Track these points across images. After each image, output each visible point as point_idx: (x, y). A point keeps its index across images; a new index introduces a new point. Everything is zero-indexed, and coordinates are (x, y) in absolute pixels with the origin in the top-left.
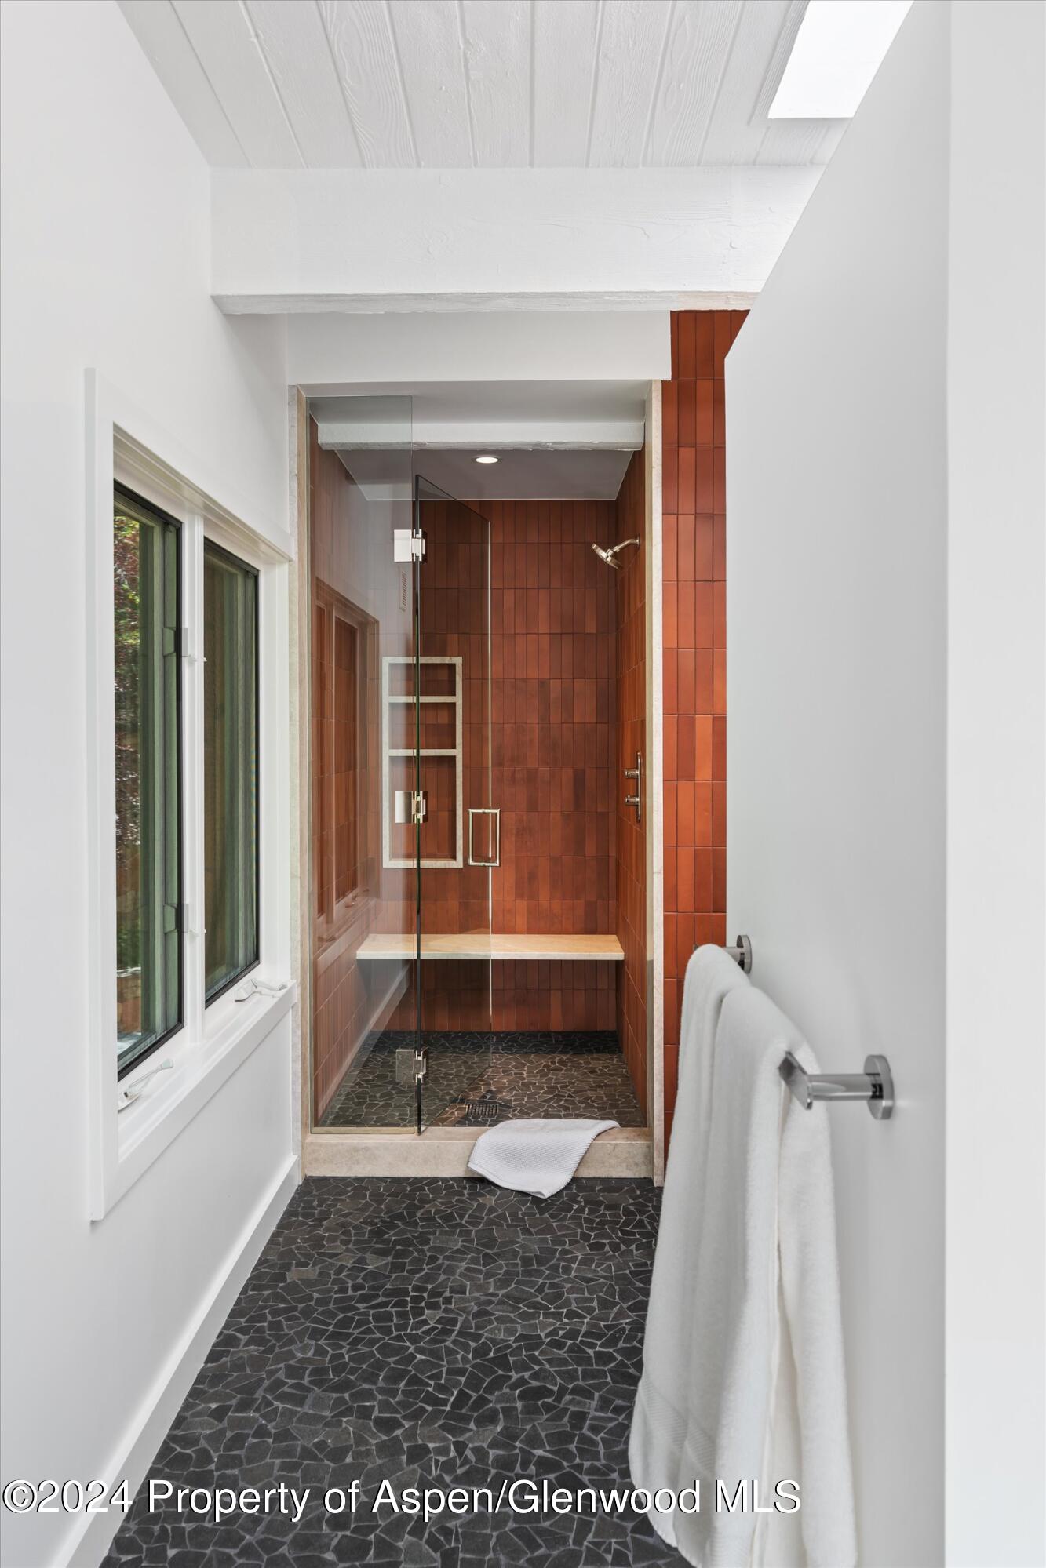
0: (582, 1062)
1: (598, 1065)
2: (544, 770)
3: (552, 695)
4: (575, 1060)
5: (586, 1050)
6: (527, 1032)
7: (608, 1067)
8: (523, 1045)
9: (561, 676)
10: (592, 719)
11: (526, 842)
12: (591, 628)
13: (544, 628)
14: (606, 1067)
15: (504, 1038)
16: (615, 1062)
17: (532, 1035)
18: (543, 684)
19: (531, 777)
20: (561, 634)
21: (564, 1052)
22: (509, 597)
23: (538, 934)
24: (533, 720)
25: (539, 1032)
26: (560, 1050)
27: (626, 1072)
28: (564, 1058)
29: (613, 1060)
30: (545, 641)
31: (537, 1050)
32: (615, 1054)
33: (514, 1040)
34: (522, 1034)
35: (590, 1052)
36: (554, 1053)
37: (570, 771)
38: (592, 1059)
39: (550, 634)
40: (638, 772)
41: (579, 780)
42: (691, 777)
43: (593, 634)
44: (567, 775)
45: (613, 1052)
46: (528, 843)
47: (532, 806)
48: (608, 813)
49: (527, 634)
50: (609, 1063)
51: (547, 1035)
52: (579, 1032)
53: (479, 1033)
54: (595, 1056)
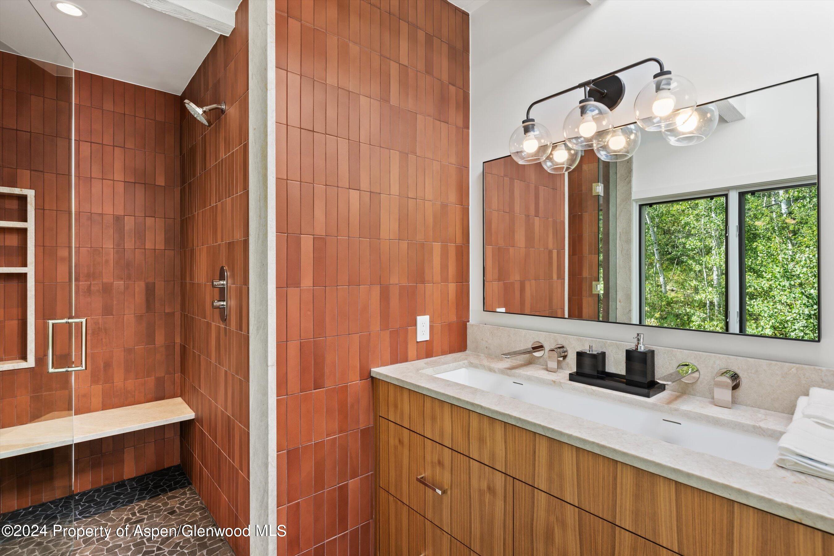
0: (160, 504)
1: (174, 504)
2: (119, 284)
3: (126, 228)
4: (153, 504)
5: (161, 491)
6: (102, 487)
7: (184, 502)
8: (100, 502)
9: (135, 214)
10: (160, 246)
11: (102, 339)
12: (161, 181)
13: (119, 176)
14: (182, 504)
15: (80, 500)
16: (188, 496)
17: (108, 489)
18: (118, 219)
19: (107, 289)
20: (135, 183)
21: (141, 499)
22: (86, 148)
23: (113, 408)
24: (109, 245)
25: (113, 484)
26: (136, 497)
27: (201, 503)
28: (143, 505)
29: (186, 494)
30: (120, 187)
31: (115, 504)
32: (186, 486)
33: (91, 500)
34: (98, 490)
35: (164, 491)
36: (131, 502)
37: (142, 284)
38: (169, 498)
39: (125, 182)
40: (225, 283)
41: (150, 291)
42: (297, 284)
43: (162, 186)
44: (139, 287)
45: (183, 486)
46: (104, 340)
47: (107, 311)
48: (174, 312)
49: (102, 179)
50: (183, 498)
51: (121, 484)
52: (149, 474)
53: (51, 502)
54: (170, 494)
